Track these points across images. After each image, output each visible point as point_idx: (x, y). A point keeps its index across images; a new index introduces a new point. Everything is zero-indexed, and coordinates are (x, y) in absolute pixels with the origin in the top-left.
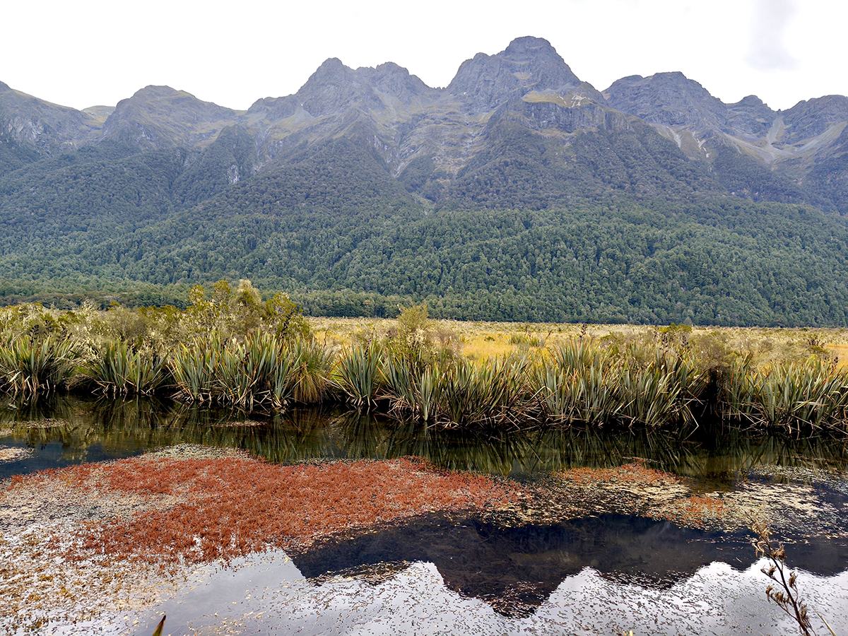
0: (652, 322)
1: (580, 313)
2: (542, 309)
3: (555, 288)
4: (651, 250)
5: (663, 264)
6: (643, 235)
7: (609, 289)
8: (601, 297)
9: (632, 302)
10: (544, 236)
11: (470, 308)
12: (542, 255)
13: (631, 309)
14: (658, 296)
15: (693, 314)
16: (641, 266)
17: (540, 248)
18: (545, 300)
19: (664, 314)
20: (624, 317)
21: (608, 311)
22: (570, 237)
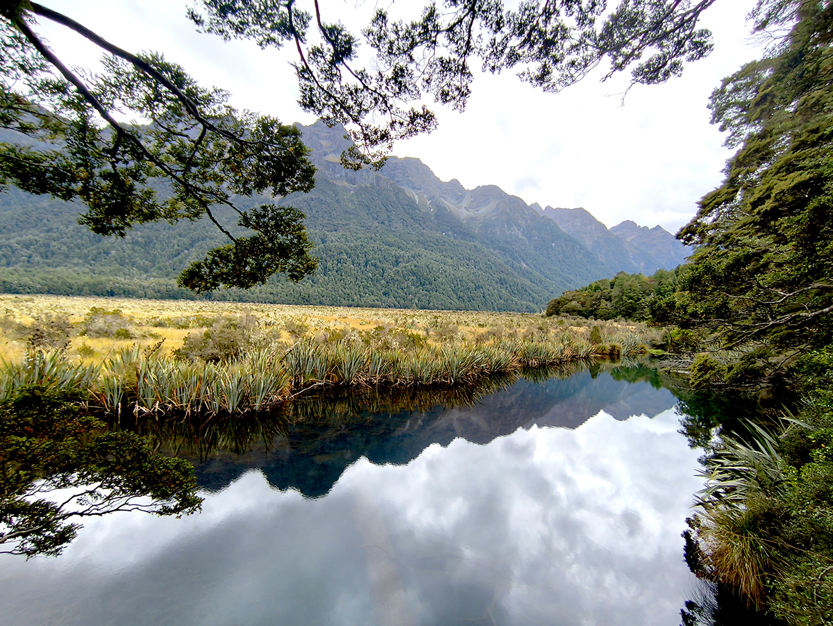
0: (395, 307)
1: (353, 300)
2: (329, 297)
3: (339, 284)
4: (397, 263)
5: (403, 271)
6: (393, 253)
7: (372, 285)
8: (367, 290)
9: (385, 294)
10: (333, 249)
11: (280, 295)
12: (331, 261)
13: (384, 298)
14: (399, 291)
15: (417, 302)
16: (390, 272)
17: (330, 256)
18: (331, 291)
19: (402, 301)
20: (379, 303)
21: (370, 299)
22: (349, 251)
